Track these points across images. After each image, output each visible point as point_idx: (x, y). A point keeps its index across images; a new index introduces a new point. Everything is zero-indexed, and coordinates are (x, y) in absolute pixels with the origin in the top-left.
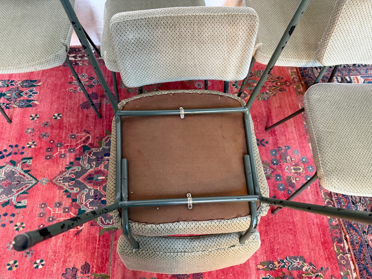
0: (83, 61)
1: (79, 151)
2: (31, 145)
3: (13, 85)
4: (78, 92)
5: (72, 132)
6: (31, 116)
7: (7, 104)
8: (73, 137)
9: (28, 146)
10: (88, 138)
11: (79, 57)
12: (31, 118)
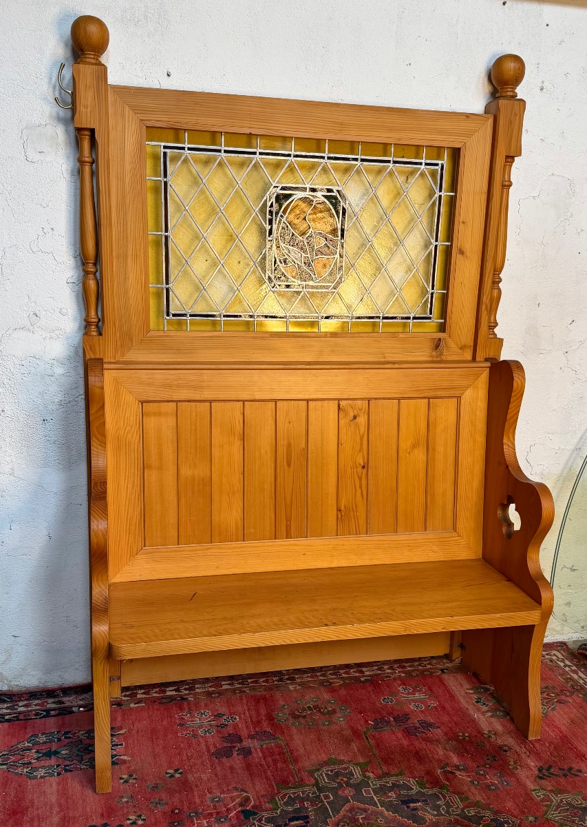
0: (195, 694)
1: (237, 819)
2: (136, 820)
3: (70, 737)
4: (202, 737)
5: (210, 793)
6: (121, 778)
7: (65, 766)
8: (217, 799)
9: (129, 822)
10: (247, 799)
11: (185, 689)
12: (122, 781)
